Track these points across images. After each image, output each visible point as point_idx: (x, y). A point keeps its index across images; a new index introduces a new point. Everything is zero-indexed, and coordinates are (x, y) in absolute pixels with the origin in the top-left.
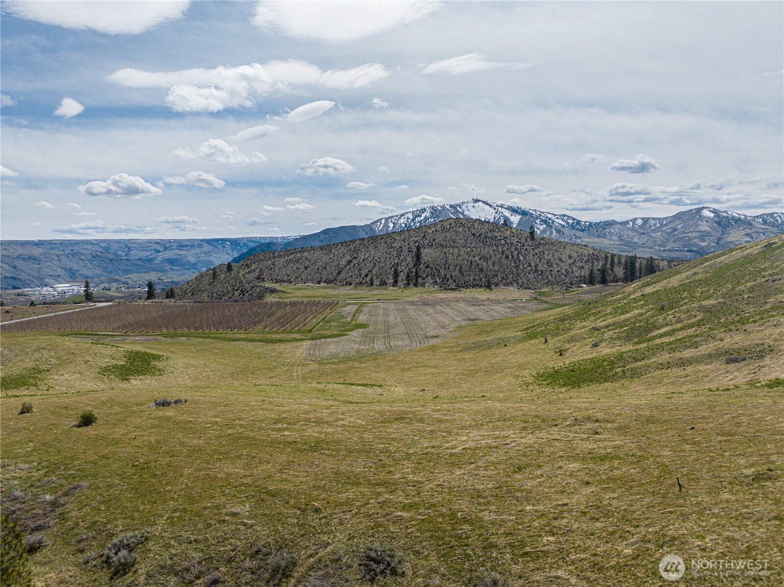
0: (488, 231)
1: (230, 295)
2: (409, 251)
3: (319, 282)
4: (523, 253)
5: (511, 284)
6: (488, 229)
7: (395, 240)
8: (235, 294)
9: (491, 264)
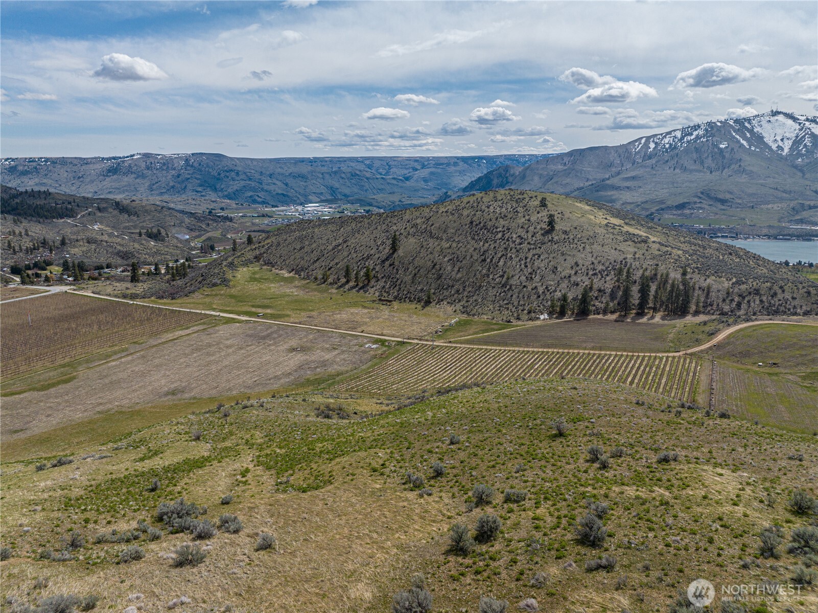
4: (510, 255)
5: (458, 301)
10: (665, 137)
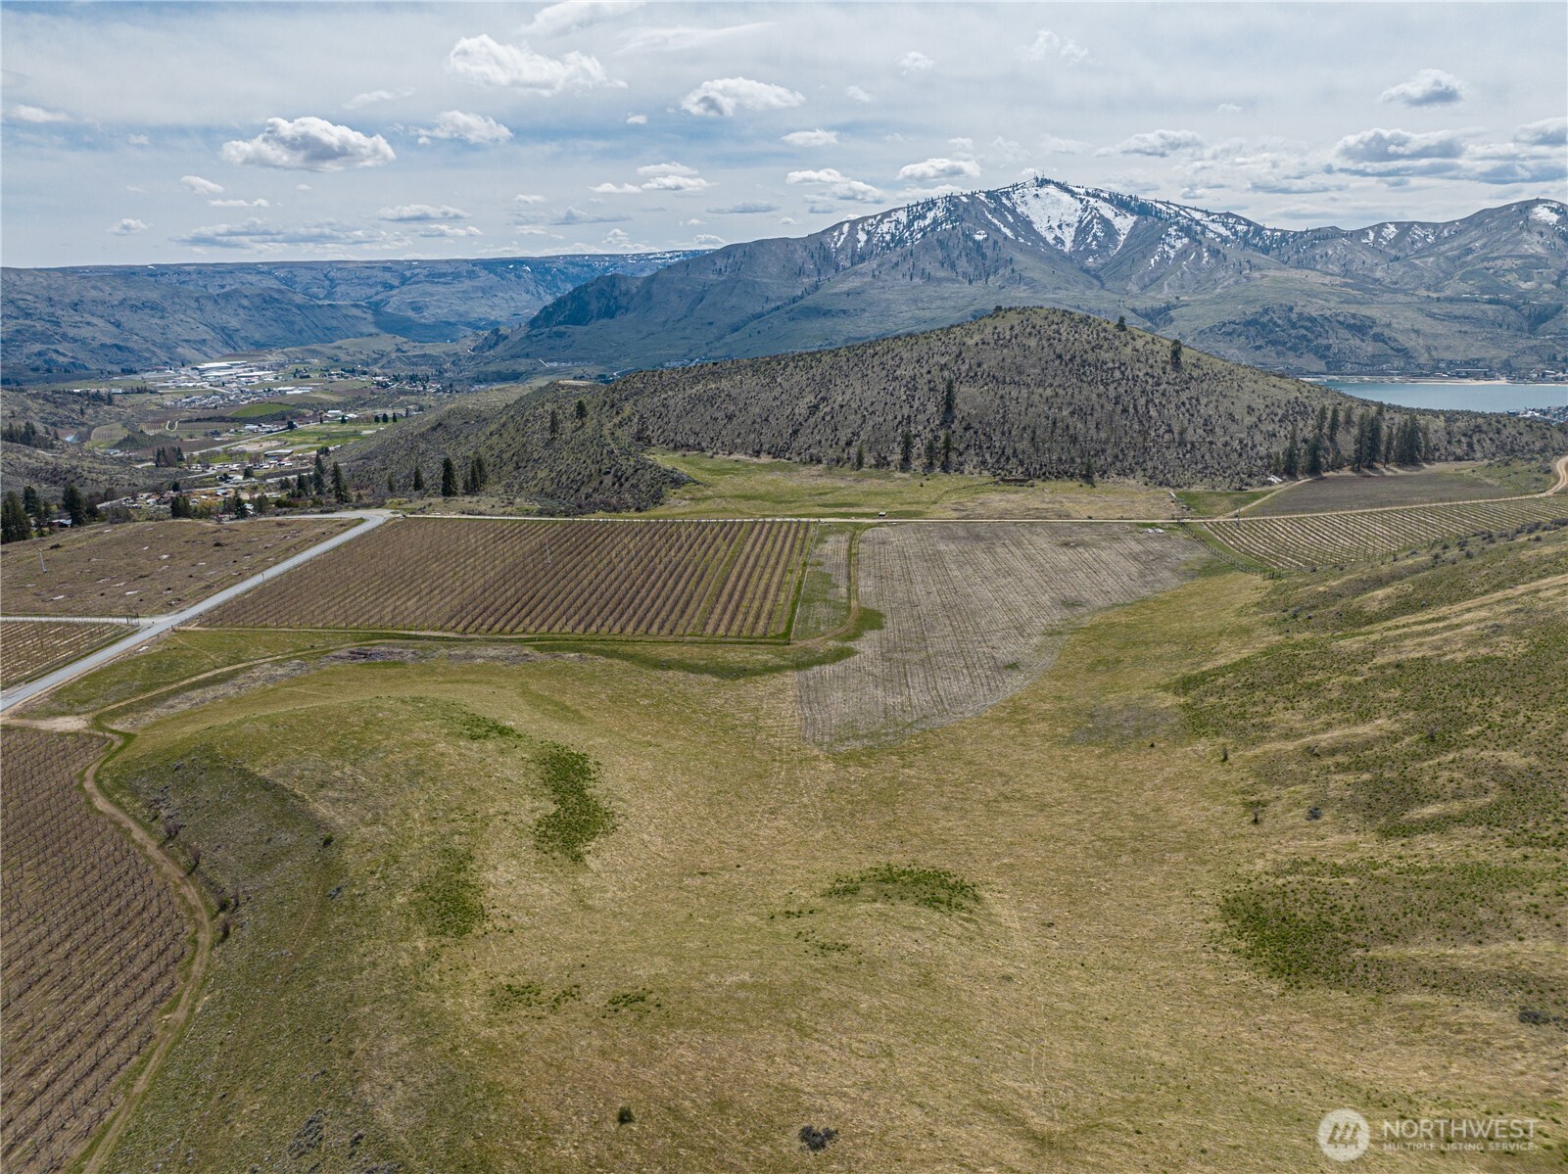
0: (1087, 346)
1: (595, 484)
2: (931, 390)
3: (757, 453)
4: (1157, 401)
5: (1132, 471)
6: (1089, 343)
7: (902, 359)
8: (605, 482)
9: (1093, 426)
10: (881, 221)
